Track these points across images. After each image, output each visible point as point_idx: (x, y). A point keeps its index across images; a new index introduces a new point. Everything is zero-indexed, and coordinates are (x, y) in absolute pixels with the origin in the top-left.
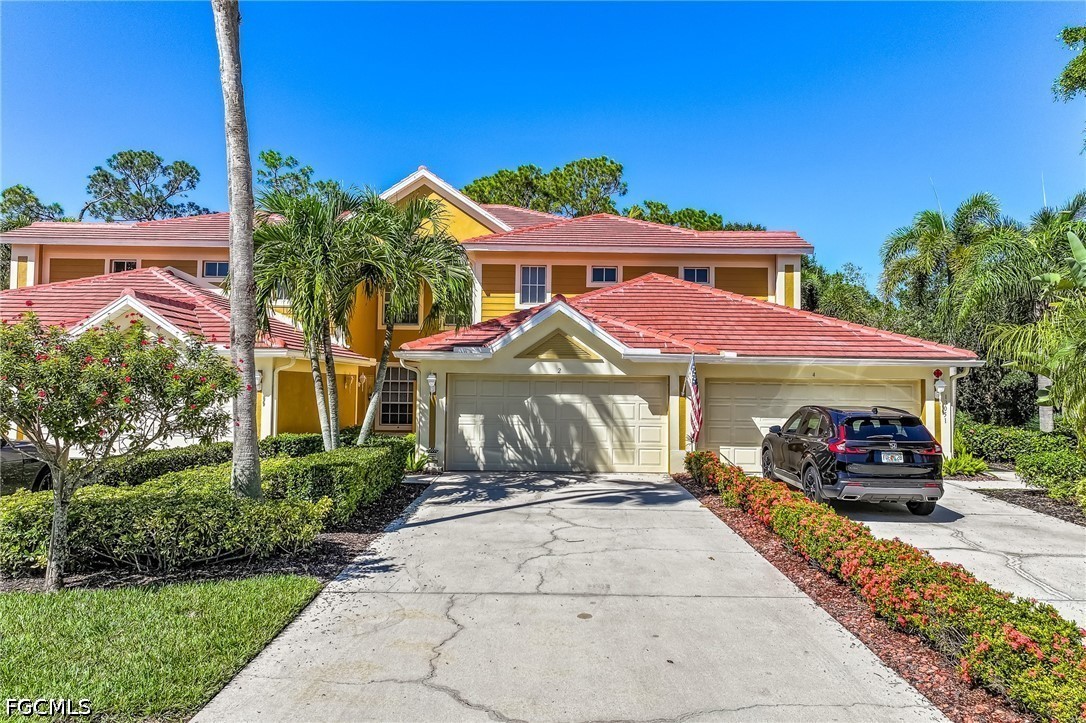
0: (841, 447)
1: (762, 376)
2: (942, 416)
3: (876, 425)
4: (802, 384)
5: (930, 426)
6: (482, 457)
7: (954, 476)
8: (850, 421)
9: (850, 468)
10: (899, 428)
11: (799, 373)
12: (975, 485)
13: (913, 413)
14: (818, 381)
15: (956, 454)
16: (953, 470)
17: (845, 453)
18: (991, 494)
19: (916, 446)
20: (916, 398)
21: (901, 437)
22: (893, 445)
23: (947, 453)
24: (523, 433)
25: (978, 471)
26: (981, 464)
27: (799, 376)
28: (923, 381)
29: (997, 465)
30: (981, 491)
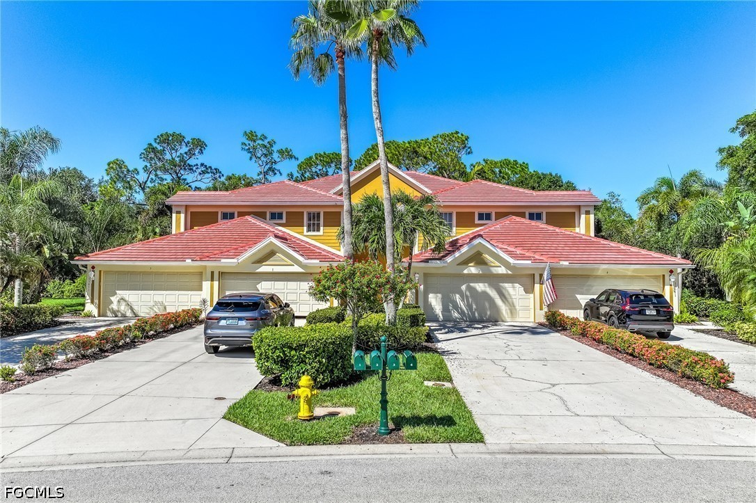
0: (628, 308)
1: (580, 273)
2: (674, 293)
3: (642, 298)
4: (601, 277)
5: (667, 297)
6: (441, 315)
7: (680, 323)
8: (631, 296)
9: (632, 317)
10: (653, 299)
11: (600, 271)
12: (690, 327)
13: (660, 292)
14: (609, 276)
15: (681, 312)
16: (679, 320)
17: (630, 310)
18: (698, 331)
19: (662, 307)
20: (660, 283)
21: (655, 303)
22: (651, 307)
23: (676, 310)
24: (462, 304)
25: (693, 321)
26: (694, 317)
27: (599, 273)
28: (664, 276)
29: (703, 319)
30: (693, 330)
